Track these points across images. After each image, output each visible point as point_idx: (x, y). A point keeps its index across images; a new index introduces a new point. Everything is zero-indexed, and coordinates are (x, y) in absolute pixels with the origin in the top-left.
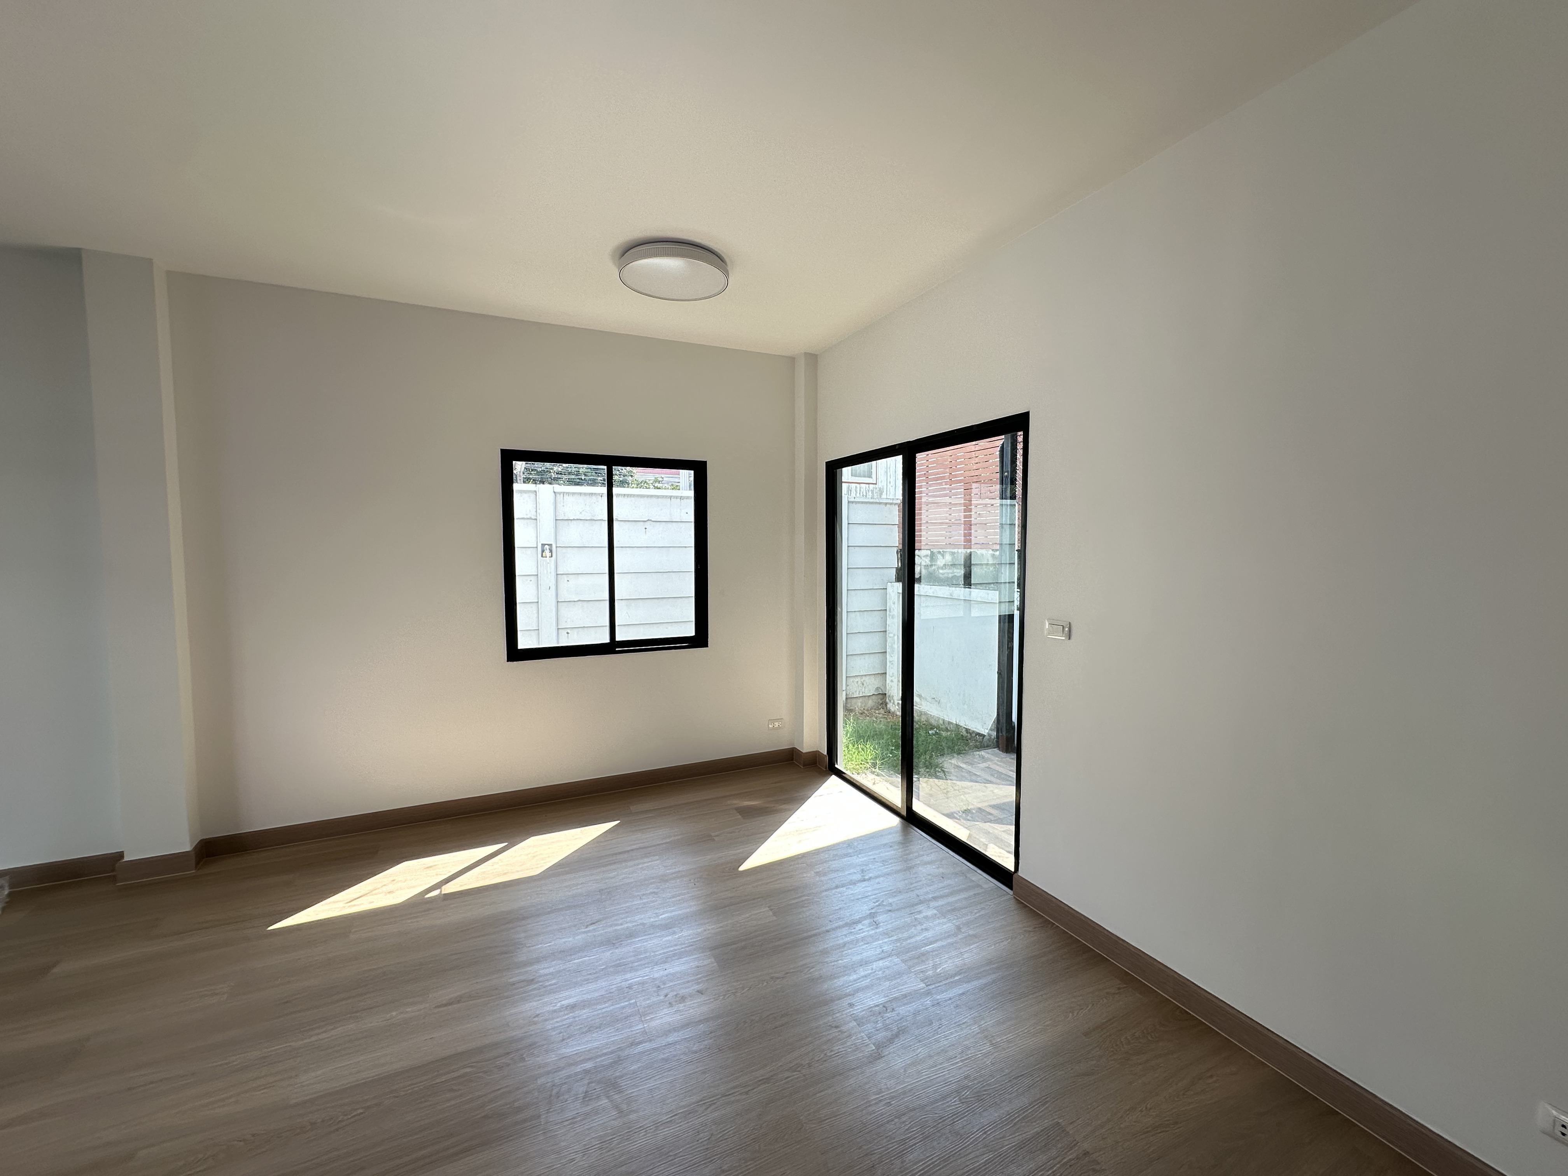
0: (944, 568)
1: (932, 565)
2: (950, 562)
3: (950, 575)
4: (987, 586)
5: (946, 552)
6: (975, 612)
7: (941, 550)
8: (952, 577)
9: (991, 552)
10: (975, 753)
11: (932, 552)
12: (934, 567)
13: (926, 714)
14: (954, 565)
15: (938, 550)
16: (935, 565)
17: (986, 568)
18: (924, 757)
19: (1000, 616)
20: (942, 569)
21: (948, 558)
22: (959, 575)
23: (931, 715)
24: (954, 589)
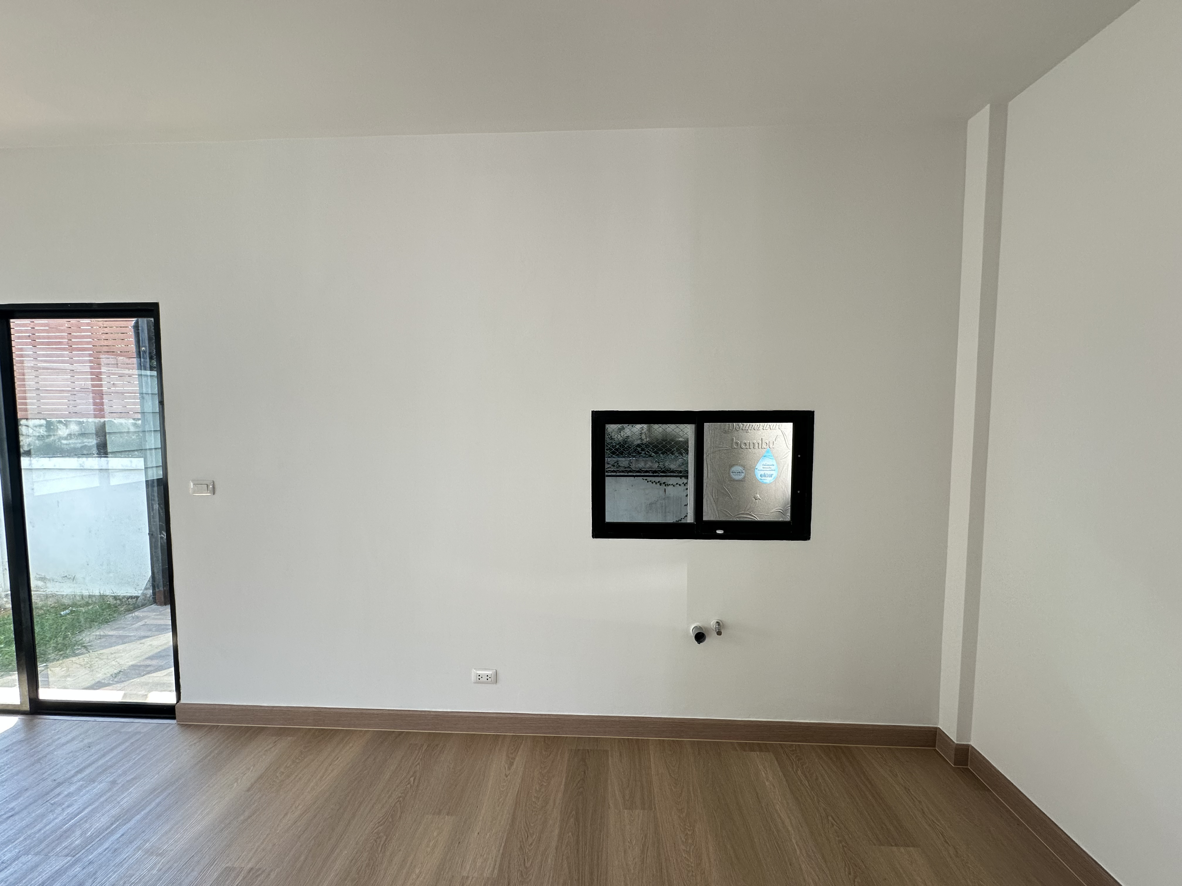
0: (69, 438)
1: (50, 435)
2: (77, 431)
3: (79, 446)
4: (130, 453)
5: (70, 421)
6: (116, 480)
7: (63, 420)
8: (82, 447)
9: (132, 421)
10: (126, 616)
11: (47, 422)
12: (52, 438)
13: (53, 596)
14: (83, 435)
15: (58, 419)
16: (54, 435)
17: (127, 436)
18: (55, 641)
19: (147, 482)
20: (66, 439)
21: (74, 428)
22: (91, 444)
23: (62, 595)
24: (84, 459)
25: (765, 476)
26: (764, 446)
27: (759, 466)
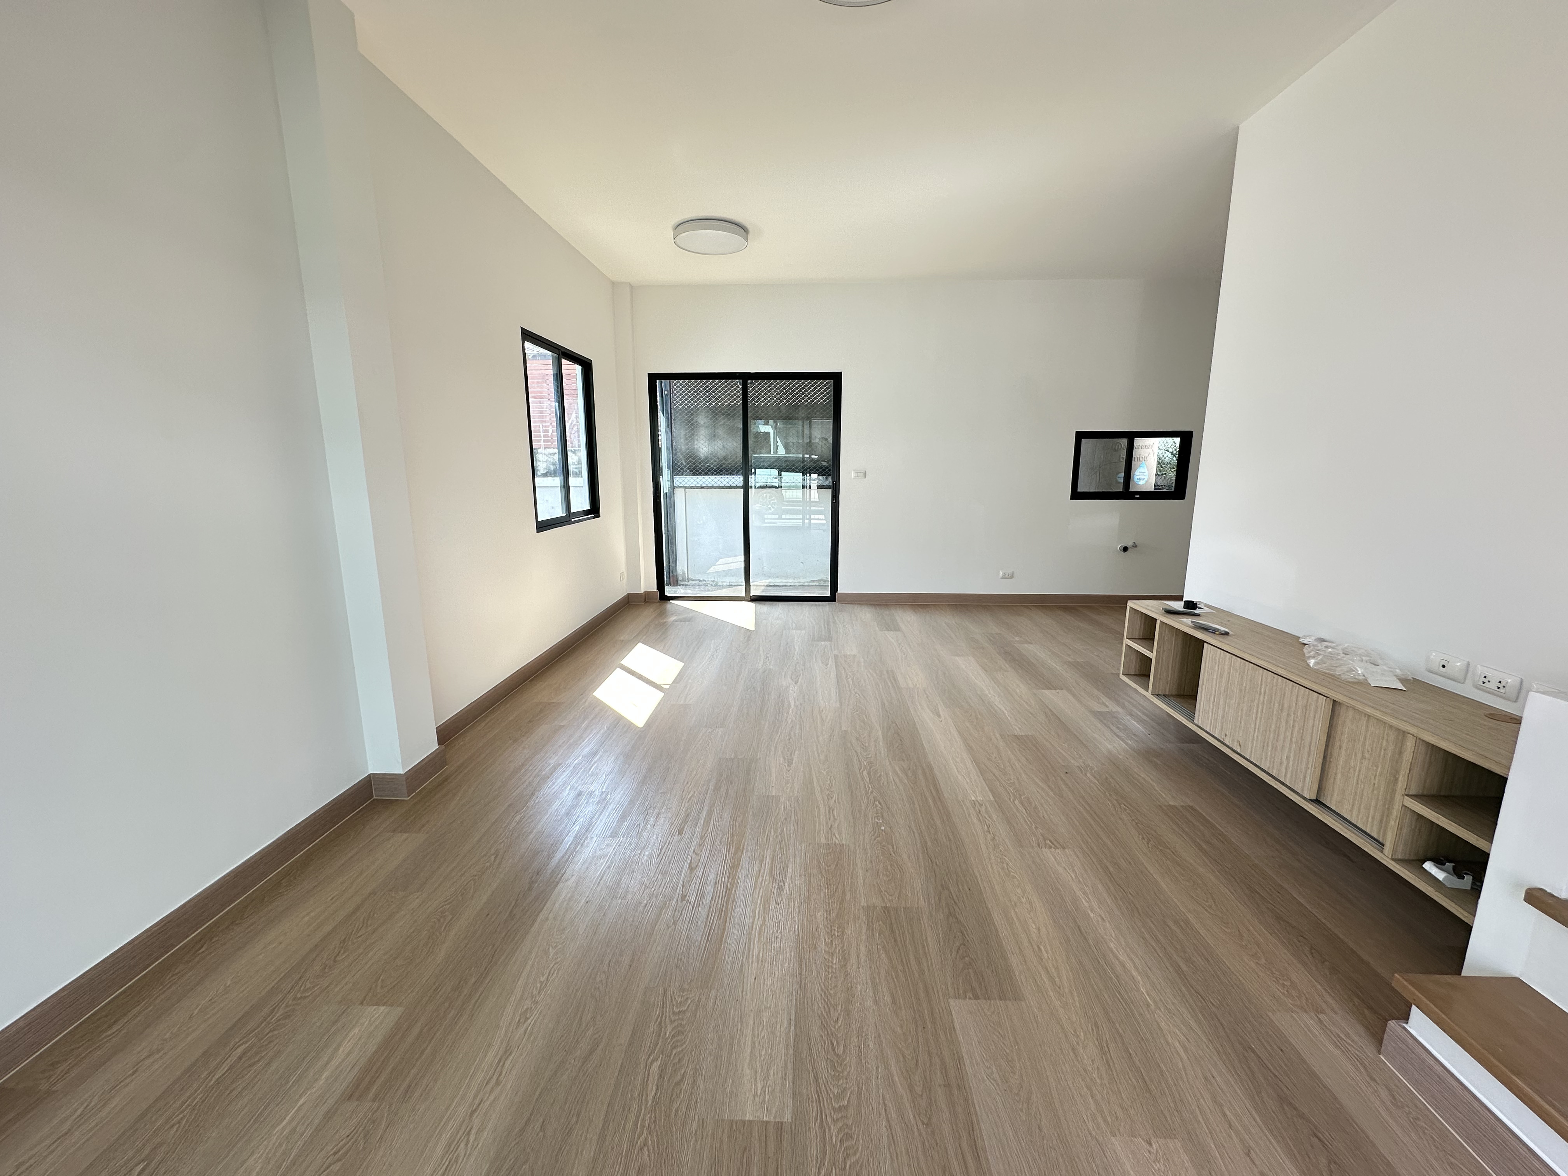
25: (1140, 479)
26: (1141, 459)
27: (1137, 473)
